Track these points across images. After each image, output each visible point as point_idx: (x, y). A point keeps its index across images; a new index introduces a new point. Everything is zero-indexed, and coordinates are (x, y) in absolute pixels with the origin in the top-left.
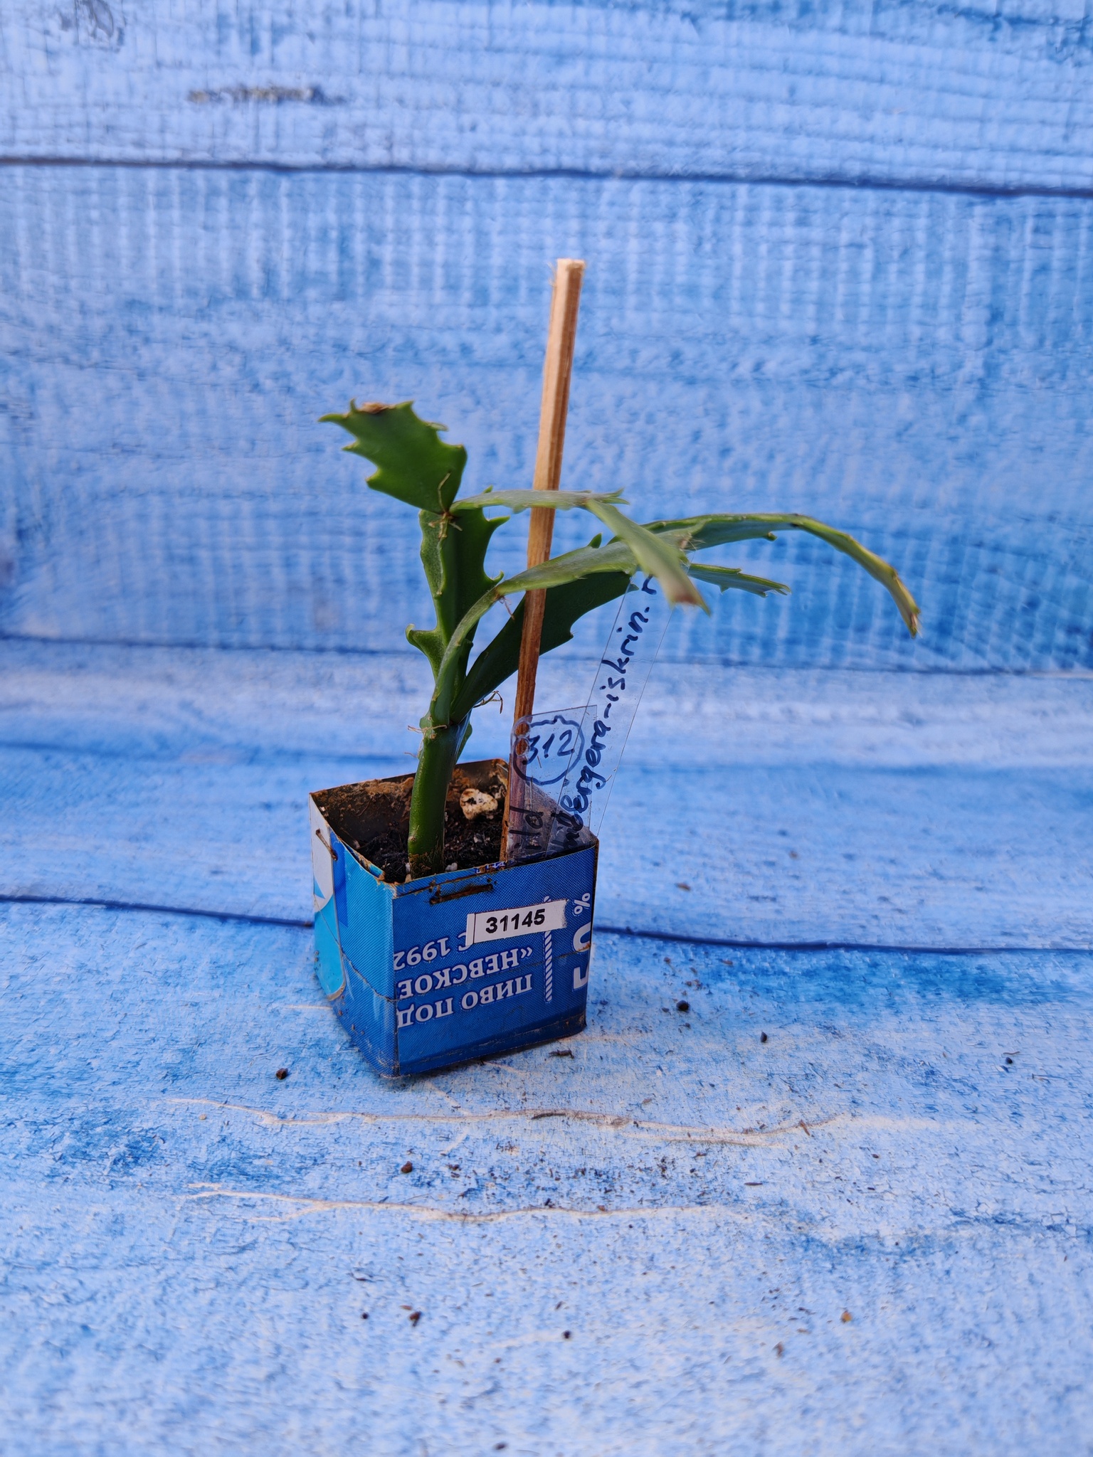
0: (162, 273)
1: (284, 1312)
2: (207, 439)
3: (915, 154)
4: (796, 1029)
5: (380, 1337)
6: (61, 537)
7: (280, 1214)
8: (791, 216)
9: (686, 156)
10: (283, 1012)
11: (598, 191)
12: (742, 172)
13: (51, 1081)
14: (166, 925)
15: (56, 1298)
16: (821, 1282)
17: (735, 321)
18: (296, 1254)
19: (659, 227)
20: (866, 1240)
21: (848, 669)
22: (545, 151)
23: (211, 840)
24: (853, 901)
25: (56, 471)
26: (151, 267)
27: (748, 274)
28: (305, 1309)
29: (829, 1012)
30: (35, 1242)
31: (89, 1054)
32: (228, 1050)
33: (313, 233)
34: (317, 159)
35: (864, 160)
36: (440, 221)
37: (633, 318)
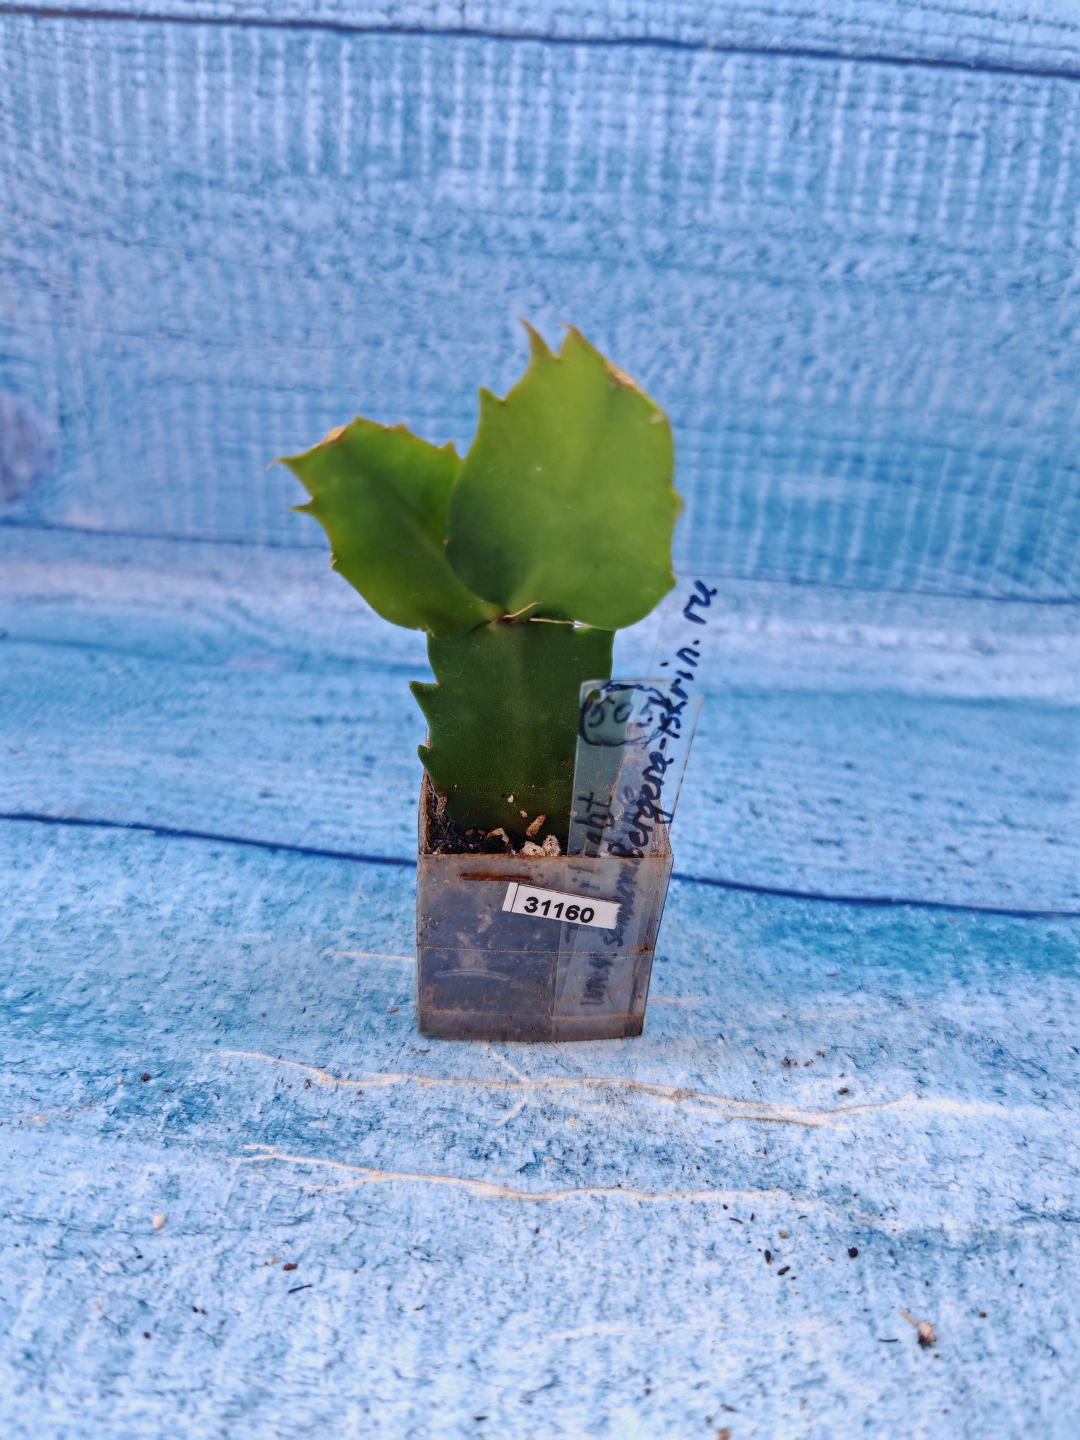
0: (213, 143)
1: (342, 1293)
2: (258, 326)
3: (1039, 35)
4: (861, 997)
5: (439, 1322)
6: (104, 425)
7: (337, 1182)
8: (898, 100)
9: (787, 27)
10: (338, 957)
11: (689, 64)
12: (848, 48)
13: (104, 1027)
14: (216, 855)
15: (112, 1266)
16: (883, 1279)
17: (829, 216)
18: (353, 1228)
19: (753, 107)
20: (930, 1235)
21: (919, 592)
22: (632, 17)
23: (260, 757)
24: (918, 850)
25: (99, 355)
26: (202, 137)
27: (847, 164)
28: (362, 1290)
29: (894, 980)
30: (90, 1202)
31: (141, 997)
32: (281, 999)
33: (376, 102)
34: (382, 19)
35: (982, 39)
36: (514, 93)
37: (719, 210)
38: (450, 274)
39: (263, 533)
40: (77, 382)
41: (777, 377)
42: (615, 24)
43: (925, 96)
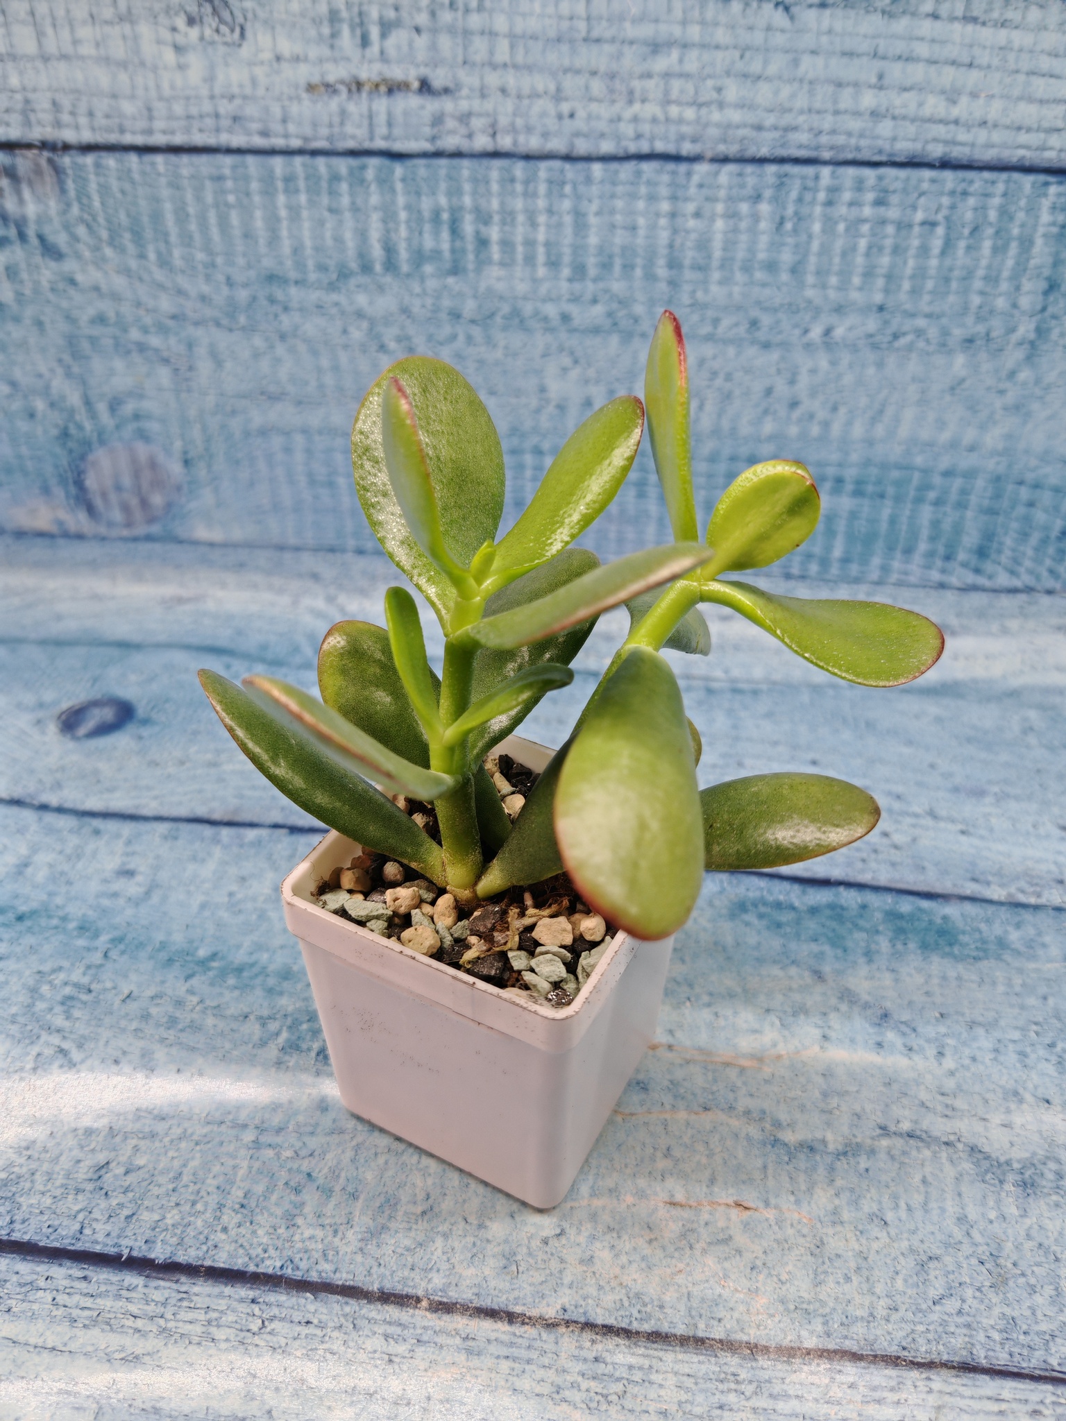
0: (295, 251)
2: (340, 389)
3: (996, 137)
6: (220, 465)
8: (870, 196)
9: (774, 139)
11: (689, 174)
12: (826, 155)
16: (780, 1171)
17: (810, 293)
19: (744, 208)
20: (815, 1143)
21: (894, 584)
22: (639, 137)
25: (214, 413)
26: (286, 247)
27: (825, 250)
29: (820, 955)
33: (427, 214)
34: (427, 146)
35: (946, 142)
36: (541, 203)
37: (716, 291)
38: (495, 346)
39: (351, 543)
40: (196, 433)
41: (769, 418)
42: (624, 143)
43: (894, 192)
